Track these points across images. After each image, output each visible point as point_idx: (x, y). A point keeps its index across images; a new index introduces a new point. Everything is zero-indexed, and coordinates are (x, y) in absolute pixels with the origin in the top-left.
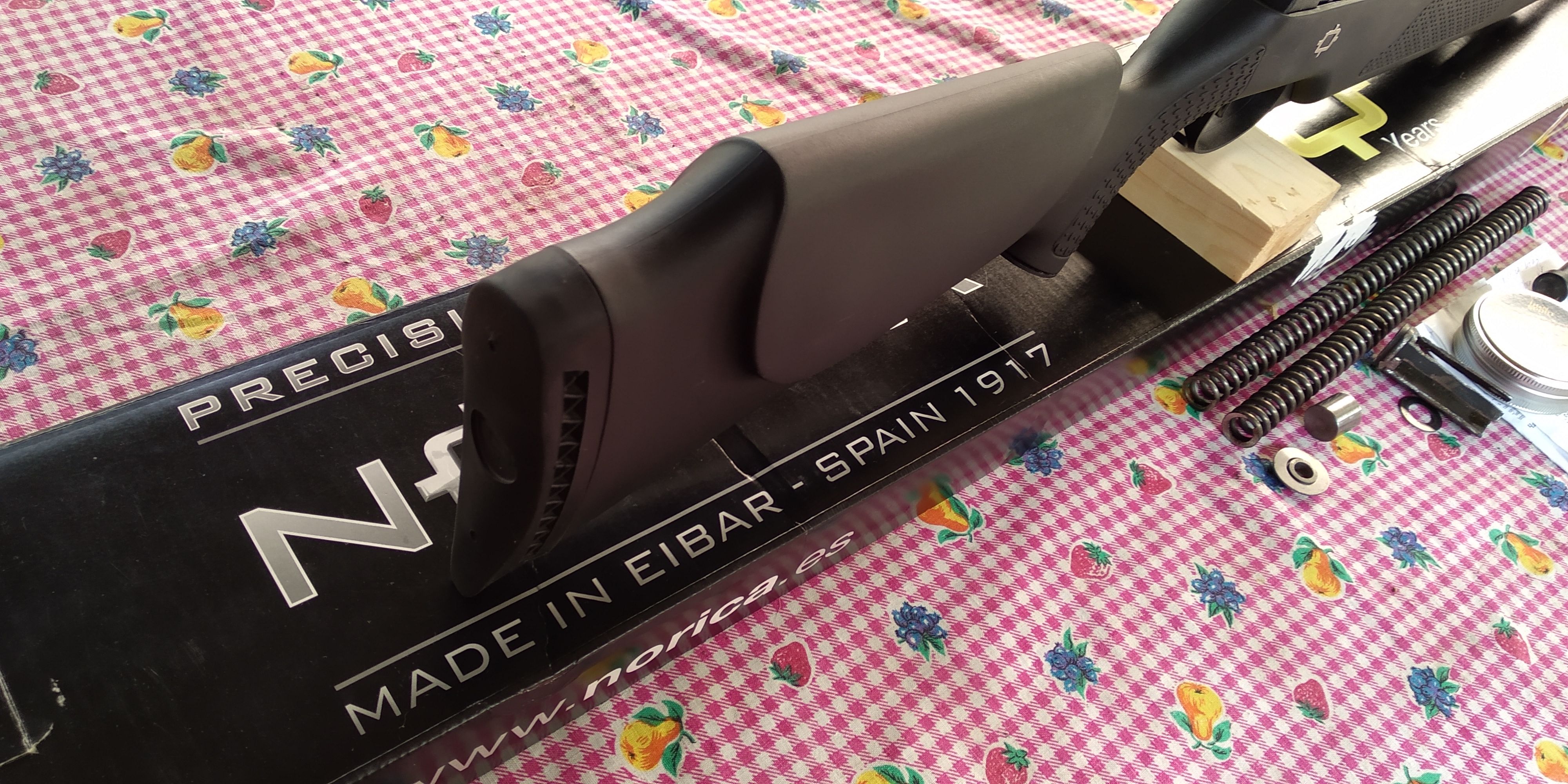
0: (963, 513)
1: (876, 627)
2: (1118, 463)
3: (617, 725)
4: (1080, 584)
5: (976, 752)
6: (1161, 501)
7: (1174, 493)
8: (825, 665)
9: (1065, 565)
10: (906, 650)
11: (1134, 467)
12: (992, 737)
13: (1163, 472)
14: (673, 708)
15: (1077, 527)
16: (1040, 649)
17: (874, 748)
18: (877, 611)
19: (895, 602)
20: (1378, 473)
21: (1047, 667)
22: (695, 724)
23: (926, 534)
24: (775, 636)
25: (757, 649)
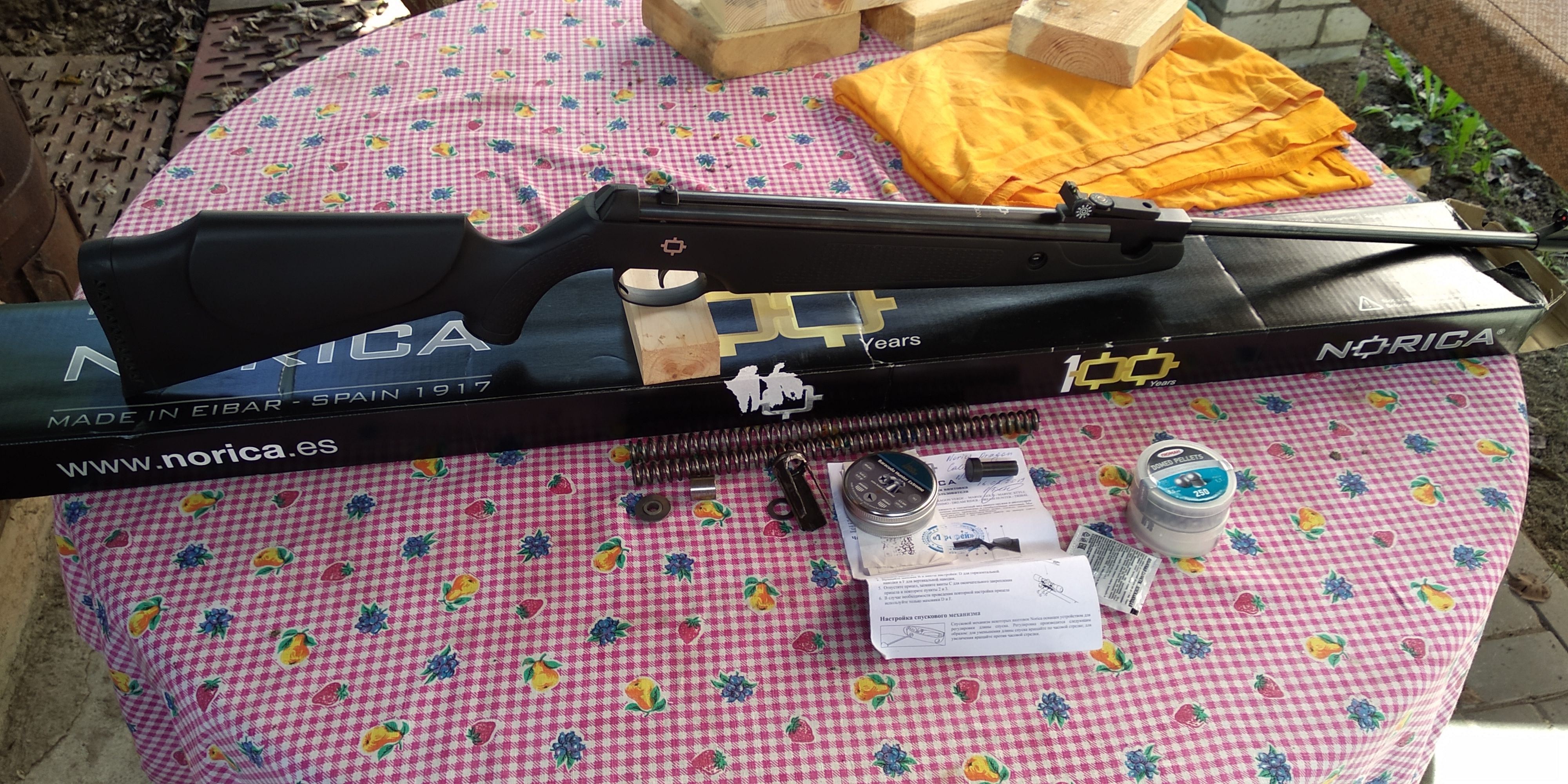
0: (438, 469)
1: (341, 499)
2: (548, 473)
3: (191, 493)
4: (463, 517)
5: (330, 561)
6: (556, 498)
7: (568, 497)
8: (301, 504)
9: (464, 506)
10: (344, 512)
11: (558, 478)
12: (344, 559)
13: (573, 486)
14: (220, 495)
15: (491, 493)
16: (409, 534)
17: (287, 541)
18: (348, 493)
19: (361, 492)
20: (712, 527)
21: (405, 542)
22: (222, 504)
23: (409, 471)
24: (291, 486)
25: (278, 487)
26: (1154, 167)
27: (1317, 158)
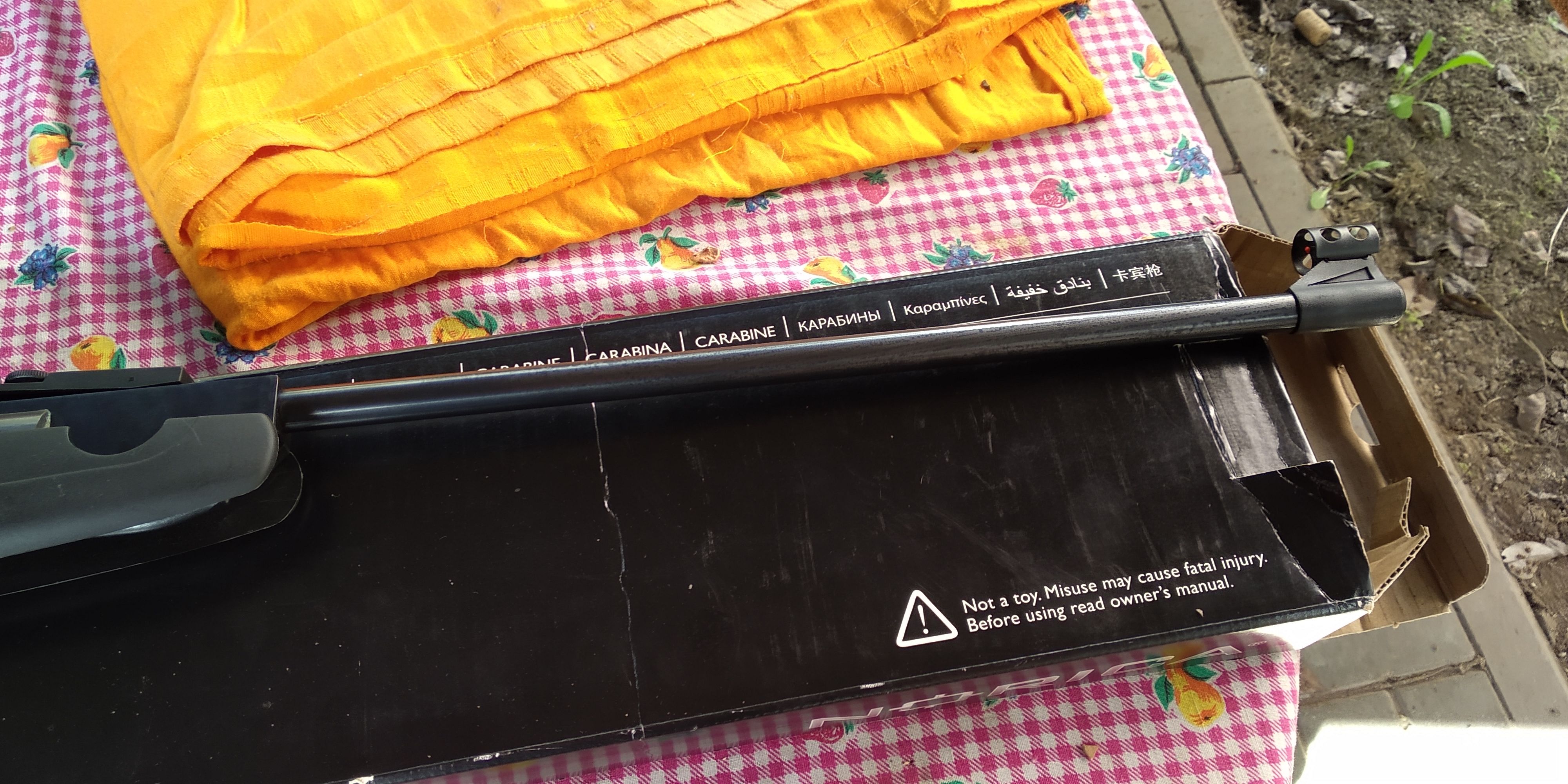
26: (636, 86)
27: (1013, 40)
